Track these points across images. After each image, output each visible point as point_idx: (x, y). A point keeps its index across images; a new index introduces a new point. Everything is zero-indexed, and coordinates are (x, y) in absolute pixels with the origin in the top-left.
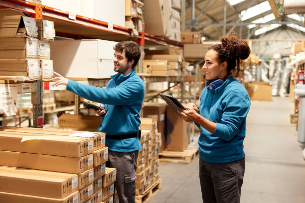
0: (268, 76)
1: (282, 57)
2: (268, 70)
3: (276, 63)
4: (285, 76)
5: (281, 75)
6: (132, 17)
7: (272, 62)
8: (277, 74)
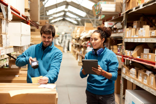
0: (59, 43)
1: (65, 33)
2: (59, 39)
3: (63, 36)
4: (67, 42)
5: (65, 42)
6: (28, 10)
7: (61, 36)
8: (63, 42)
